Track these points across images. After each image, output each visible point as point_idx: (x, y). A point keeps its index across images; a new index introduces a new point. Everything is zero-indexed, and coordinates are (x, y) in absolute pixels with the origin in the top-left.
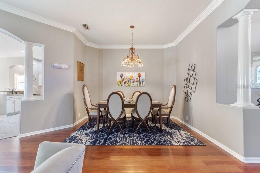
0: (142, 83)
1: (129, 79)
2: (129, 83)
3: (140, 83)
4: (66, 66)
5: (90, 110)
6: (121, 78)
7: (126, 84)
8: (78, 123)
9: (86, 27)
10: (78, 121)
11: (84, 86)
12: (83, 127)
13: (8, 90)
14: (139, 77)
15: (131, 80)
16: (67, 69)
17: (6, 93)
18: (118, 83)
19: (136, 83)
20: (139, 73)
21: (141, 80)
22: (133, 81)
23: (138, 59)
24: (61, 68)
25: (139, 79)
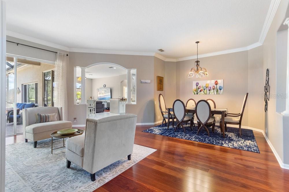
0: (219, 90)
1: (205, 88)
2: (205, 90)
3: (217, 91)
4: (149, 81)
5: (164, 113)
6: (197, 86)
7: (202, 92)
8: (158, 123)
9: (161, 50)
10: (158, 121)
11: (160, 95)
12: (159, 126)
13: (120, 98)
14: (217, 85)
15: (207, 88)
16: (149, 83)
17: (119, 100)
18: (194, 92)
19: (212, 91)
20: (216, 80)
21: (218, 88)
22: (209, 89)
23: (201, 70)
24: (146, 83)
25: (216, 87)
